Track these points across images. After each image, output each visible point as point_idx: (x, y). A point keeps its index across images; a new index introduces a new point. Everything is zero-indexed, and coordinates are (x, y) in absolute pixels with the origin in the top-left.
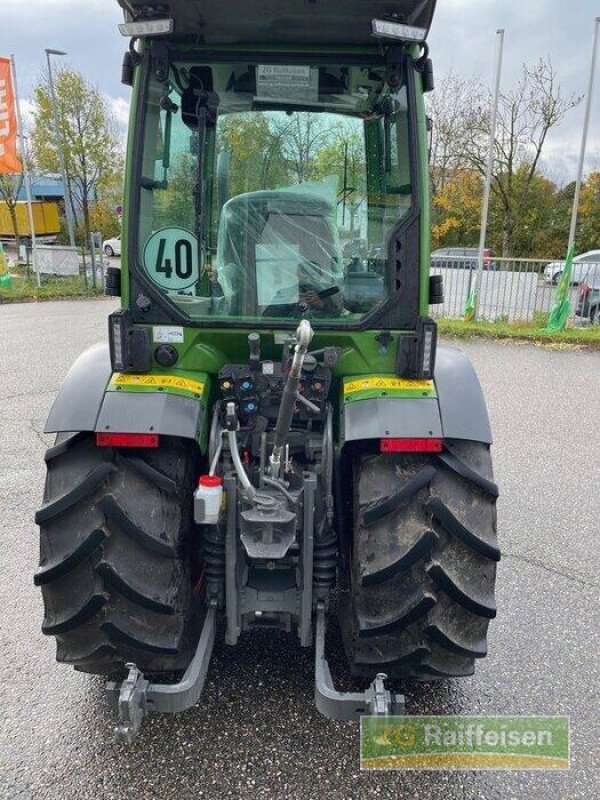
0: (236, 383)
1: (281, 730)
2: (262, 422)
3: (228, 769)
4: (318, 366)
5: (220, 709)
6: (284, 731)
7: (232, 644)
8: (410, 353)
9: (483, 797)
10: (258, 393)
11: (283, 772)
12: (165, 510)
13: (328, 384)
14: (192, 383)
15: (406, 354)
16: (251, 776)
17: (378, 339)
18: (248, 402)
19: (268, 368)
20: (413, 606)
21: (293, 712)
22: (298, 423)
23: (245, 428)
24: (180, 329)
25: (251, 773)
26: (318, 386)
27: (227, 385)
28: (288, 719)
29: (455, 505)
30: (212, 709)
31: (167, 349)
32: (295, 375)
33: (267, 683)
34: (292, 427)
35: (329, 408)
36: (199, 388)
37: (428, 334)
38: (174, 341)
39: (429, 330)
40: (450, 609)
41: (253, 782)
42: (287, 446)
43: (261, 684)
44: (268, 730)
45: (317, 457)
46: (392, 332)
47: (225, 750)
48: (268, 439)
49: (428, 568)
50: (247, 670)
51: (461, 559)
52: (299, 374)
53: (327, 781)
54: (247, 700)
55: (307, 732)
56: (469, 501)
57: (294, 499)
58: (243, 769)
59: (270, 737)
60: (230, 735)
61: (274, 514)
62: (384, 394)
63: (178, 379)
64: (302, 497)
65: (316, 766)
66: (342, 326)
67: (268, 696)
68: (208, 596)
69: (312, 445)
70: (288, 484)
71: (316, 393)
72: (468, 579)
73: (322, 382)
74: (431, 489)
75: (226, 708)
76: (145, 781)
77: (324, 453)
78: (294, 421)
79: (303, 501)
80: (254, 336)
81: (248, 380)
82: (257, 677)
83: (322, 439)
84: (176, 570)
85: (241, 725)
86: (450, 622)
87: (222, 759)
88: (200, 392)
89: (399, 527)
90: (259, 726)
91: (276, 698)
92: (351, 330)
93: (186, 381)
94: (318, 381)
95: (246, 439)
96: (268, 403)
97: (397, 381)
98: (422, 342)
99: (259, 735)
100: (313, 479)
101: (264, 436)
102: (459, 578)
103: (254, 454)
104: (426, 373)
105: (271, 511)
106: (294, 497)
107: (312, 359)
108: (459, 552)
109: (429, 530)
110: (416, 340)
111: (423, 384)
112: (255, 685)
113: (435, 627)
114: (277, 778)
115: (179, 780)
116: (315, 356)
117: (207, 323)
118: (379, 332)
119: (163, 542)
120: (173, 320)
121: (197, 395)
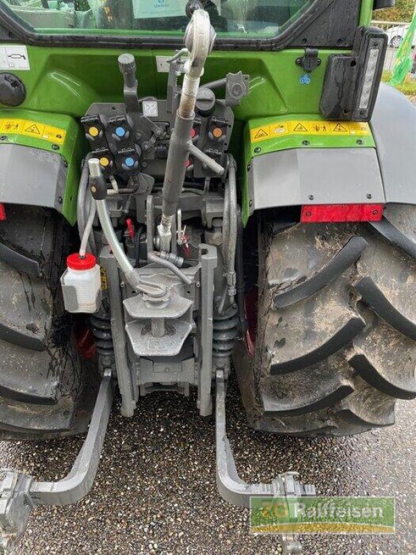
0: (107, 129)
1: (182, 482)
2: (146, 181)
3: (130, 531)
4: (217, 103)
5: (123, 459)
6: (185, 483)
7: (128, 416)
8: (344, 82)
9: (381, 553)
10: (139, 142)
11: (185, 532)
12: (29, 294)
13: (230, 131)
14: (49, 129)
15: (338, 84)
16: (154, 539)
17: (300, 63)
18: (126, 155)
19: (150, 108)
20: (327, 394)
21: (193, 460)
22: (193, 181)
23: (125, 190)
24: (22, 49)
25: (153, 534)
26: (217, 132)
27: (94, 132)
28: (189, 468)
29: (386, 284)
30: (115, 459)
31: (6, 79)
32: (186, 114)
33: (168, 429)
34: (184, 186)
35: (231, 162)
36: (58, 136)
37: (374, 52)
38: (17, 68)
39: (375, 45)
40: (366, 391)
41: (156, 546)
42: (179, 212)
43: (162, 430)
44: (170, 482)
45: (217, 224)
46: (321, 52)
47: (128, 508)
48: (155, 202)
49: (350, 357)
50: (150, 415)
51: (387, 344)
52: (193, 113)
53: (229, 542)
54: (149, 448)
55: (208, 482)
56: (403, 278)
57: (189, 280)
58: (146, 530)
59: (172, 491)
60: (133, 489)
61: (164, 306)
62: (306, 142)
63: (29, 124)
64: (199, 275)
65: (217, 524)
66: (250, 43)
67: (169, 444)
68: (101, 367)
69: (210, 210)
70: (181, 261)
71: (215, 143)
72: (391, 363)
73: (223, 127)
74: (359, 265)
75: (129, 458)
76: (48, 548)
77: (225, 222)
78: (187, 179)
79: (200, 280)
80: (126, 58)
81: (123, 124)
82: (159, 421)
83: (223, 202)
84: (53, 358)
85: (143, 477)
86: (364, 401)
87: (125, 518)
88: (60, 142)
89: (317, 310)
90: (161, 478)
91: (177, 445)
92: (262, 50)
93: (41, 126)
94: (216, 125)
95: (128, 202)
96: (152, 157)
97: (321, 124)
98: (362, 67)
99: (161, 488)
100: (212, 255)
101: (149, 200)
102: (382, 364)
103: (139, 221)
104: (362, 112)
105: (161, 303)
106: (189, 276)
107: (209, 94)
108: (385, 336)
109: (354, 315)
110: (353, 63)
111: (355, 128)
112: (157, 431)
113: (348, 412)
114: (179, 540)
115: (82, 546)
116: (213, 89)
117: (58, 38)
118: (302, 51)
119: (30, 334)
120: (10, 34)
121: (56, 147)
